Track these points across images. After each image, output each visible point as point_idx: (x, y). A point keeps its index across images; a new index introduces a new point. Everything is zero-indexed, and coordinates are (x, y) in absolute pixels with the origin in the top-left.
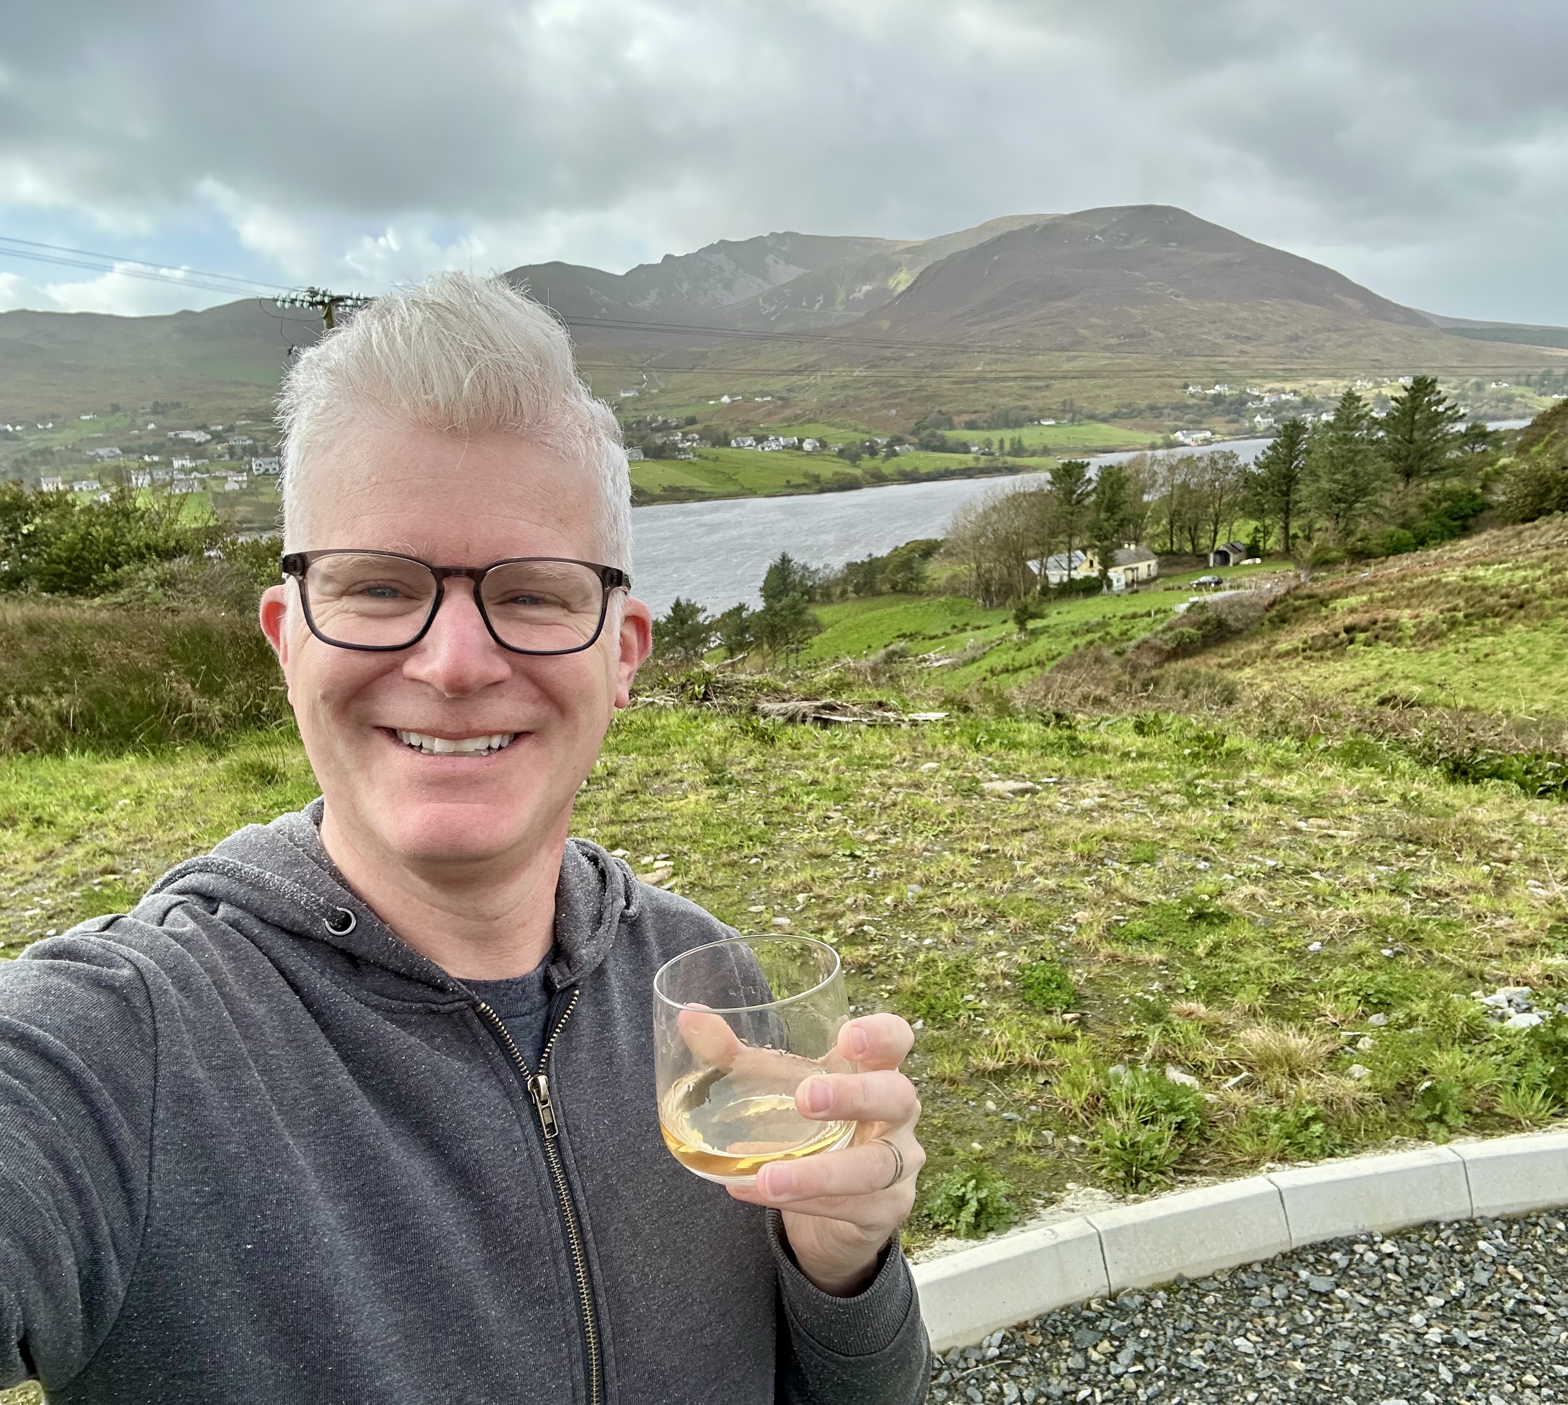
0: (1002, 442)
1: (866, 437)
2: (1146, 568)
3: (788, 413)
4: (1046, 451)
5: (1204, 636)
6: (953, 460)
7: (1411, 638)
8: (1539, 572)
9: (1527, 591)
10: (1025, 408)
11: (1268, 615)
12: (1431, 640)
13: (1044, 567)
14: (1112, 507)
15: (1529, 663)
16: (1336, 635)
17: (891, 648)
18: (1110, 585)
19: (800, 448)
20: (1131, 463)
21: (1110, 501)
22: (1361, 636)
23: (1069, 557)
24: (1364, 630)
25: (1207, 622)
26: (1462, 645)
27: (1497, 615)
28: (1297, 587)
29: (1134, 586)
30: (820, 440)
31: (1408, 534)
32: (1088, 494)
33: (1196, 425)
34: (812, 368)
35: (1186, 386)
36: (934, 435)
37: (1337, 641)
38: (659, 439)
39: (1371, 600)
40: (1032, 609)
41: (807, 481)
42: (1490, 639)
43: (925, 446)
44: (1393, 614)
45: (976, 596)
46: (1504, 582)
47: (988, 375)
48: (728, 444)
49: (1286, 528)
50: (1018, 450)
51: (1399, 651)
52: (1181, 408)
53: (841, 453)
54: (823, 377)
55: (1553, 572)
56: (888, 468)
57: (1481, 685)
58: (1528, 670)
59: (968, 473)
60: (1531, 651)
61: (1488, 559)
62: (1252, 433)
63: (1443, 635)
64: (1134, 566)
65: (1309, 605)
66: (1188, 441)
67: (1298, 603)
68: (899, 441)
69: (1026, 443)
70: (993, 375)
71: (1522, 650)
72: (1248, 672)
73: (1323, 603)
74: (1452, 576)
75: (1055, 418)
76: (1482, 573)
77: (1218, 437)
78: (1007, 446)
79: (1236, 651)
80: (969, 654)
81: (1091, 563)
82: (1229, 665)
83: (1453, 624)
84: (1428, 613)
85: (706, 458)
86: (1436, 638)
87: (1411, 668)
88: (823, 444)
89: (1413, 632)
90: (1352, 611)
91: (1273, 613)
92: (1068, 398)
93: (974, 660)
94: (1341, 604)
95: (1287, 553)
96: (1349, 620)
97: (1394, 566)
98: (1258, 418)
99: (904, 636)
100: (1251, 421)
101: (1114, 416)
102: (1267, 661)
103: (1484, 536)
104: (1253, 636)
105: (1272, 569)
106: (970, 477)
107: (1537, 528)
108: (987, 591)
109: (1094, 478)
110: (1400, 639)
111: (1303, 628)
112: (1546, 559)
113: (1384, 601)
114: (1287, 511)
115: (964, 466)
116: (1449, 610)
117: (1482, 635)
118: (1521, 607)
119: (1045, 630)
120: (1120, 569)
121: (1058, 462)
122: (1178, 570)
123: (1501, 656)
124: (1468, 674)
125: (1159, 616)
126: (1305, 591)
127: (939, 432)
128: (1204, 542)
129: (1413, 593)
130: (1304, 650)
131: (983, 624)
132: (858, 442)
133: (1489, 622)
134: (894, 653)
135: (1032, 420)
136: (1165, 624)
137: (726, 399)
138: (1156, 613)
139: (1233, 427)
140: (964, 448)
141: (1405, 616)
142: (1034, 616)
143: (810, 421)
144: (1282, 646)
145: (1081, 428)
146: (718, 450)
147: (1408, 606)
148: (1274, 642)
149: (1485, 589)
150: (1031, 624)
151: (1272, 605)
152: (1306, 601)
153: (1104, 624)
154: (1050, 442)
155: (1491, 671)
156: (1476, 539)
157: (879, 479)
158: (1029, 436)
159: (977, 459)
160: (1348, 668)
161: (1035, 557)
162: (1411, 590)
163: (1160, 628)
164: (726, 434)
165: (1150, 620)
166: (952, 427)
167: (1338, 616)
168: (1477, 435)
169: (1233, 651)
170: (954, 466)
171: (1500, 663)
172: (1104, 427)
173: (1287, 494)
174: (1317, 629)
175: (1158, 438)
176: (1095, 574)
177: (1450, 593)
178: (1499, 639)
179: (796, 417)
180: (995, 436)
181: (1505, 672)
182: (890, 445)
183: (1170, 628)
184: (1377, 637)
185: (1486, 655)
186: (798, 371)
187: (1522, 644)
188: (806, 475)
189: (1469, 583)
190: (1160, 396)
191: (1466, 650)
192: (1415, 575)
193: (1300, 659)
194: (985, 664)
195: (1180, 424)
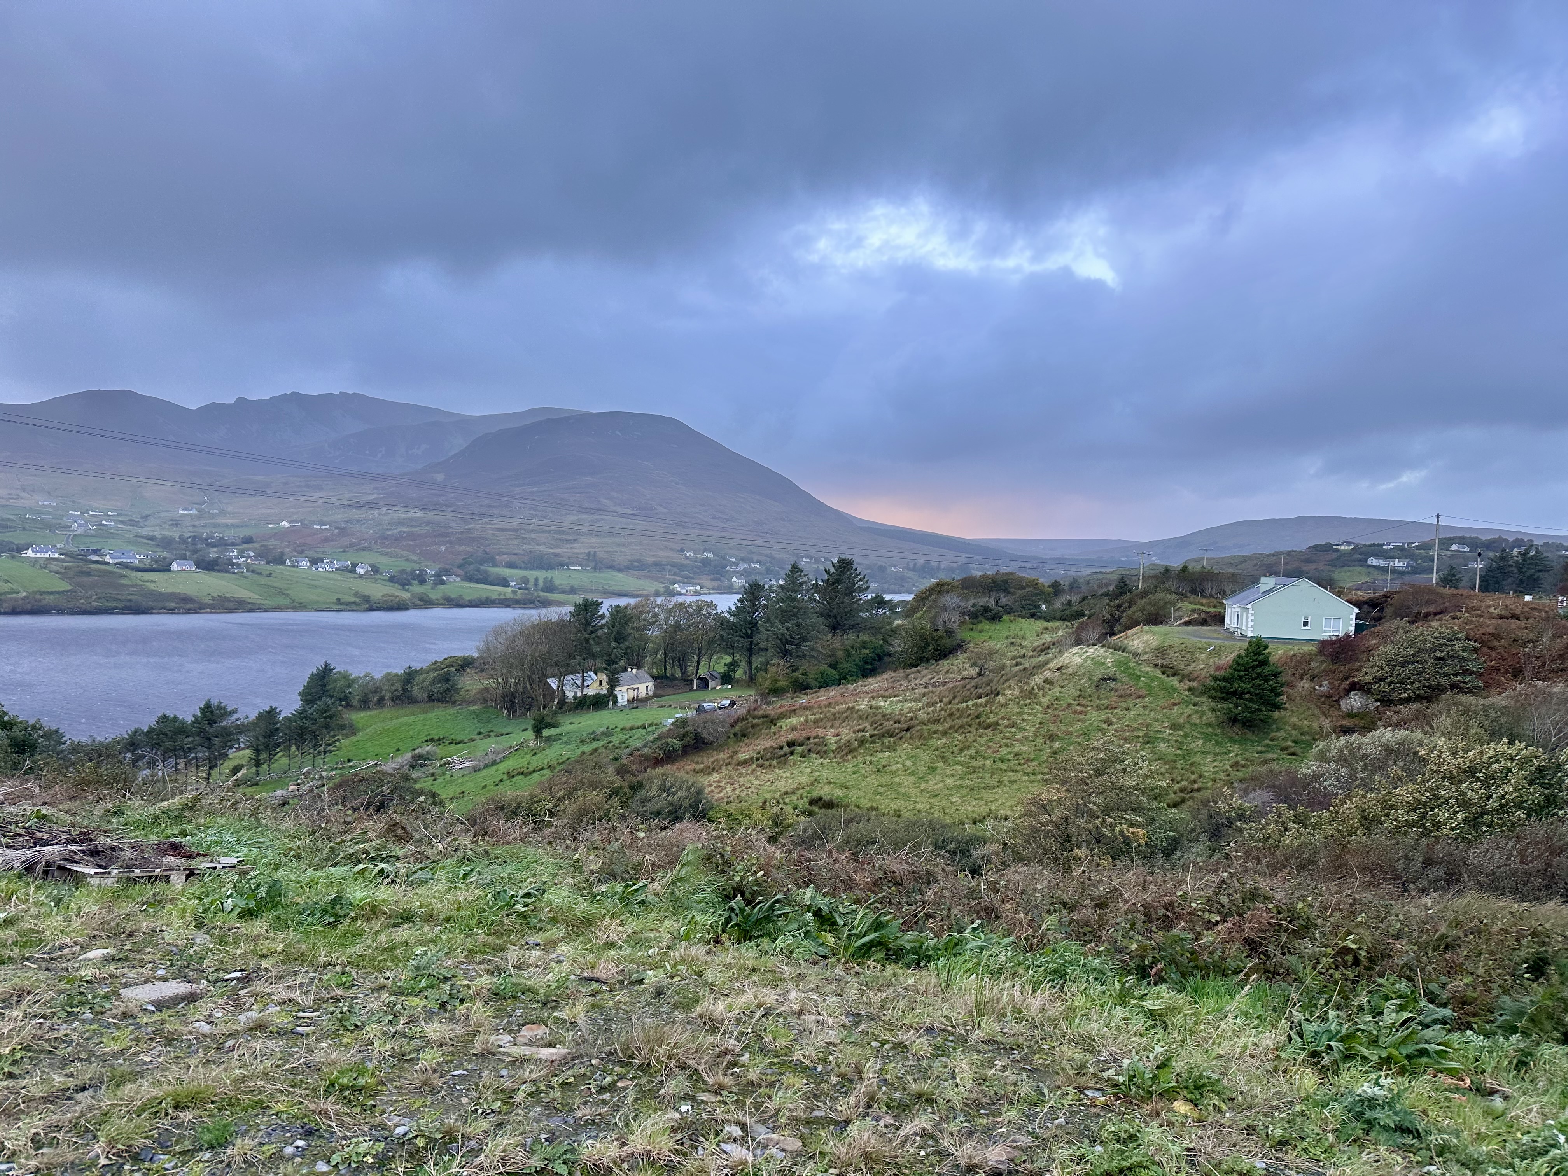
0: (537, 580)
1: (417, 566)
2: (646, 687)
3: (346, 541)
4: (572, 591)
5: (684, 747)
6: (494, 591)
7: (833, 752)
8: (920, 705)
9: (912, 719)
10: (556, 555)
11: (733, 731)
12: (847, 754)
13: (561, 684)
14: (619, 638)
15: (913, 773)
16: (781, 748)
17: (417, 752)
18: (615, 702)
19: (353, 570)
20: (636, 606)
21: (618, 633)
22: (799, 749)
23: (583, 676)
24: (801, 745)
25: (686, 734)
26: (868, 758)
27: (891, 736)
28: (755, 709)
29: (636, 703)
30: (372, 566)
31: (834, 672)
32: (602, 627)
33: (688, 580)
34: (372, 505)
35: (682, 550)
36: (478, 570)
37: (781, 753)
38: (213, 553)
39: (806, 721)
40: (548, 720)
41: (357, 600)
42: (887, 754)
43: (469, 578)
44: (821, 732)
45: (501, 708)
46: (897, 711)
47: (526, 527)
48: (283, 563)
49: (750, 663)
50: (550, 588)
51: (825, 762)
52: (678, 567)
53: (392, 579)
54: (379, 514)
55: (929, 705)
56: (435, 594)
57: (881, 790)
58: (912, 779)
59: (505, 603)
60: (914, 764)
61: (887, 694)
62: (730, 590)
63: (855, 750)
64: (635, 686)
65: (763, 723)
66: (684, 591)
67: (755, 721)
68: (447, 572)
69: (557, 582)
70: (531, 527)
71: (909, 763)
72: (716, 776)
73: (773, 722)
74: (863, 705)
75: (580, 565)
76: (882, 703)
77: (706, 590)
78: (541, 583)
79: (707, 759)
80: (491, 757)
81: (601, 682)
82: (702, 771)
83: (862, 742)
84: (847, 734)
85: (260, 574)
86: (851, 752)
87: (834, 776)
88: (376, 570)
89: (834, 747)
90: (794, 729)
91: (737, 728)
92: (592, 550)
93: (494, 763)
94: (786, 723)
95: (751, 681)
96: (790, 737)
97: (824, 696)
98: (734, 579)
99: (432, 740)
100: (730, 580)
101: (627, 568)
102: (730, 768)
103: (886, 676)
104: (720, 748)
105: (739, 693)
106: (508, 606)
107: (919, 672)
108: (512, 703)
109: (607, 614)
110: (825, 752)
111: (758, 741)
112: (924, 695)
113: (815, 722)
114: (750, 651)
115: (502, 597)
116: (859, 731)
117: (882, 751)
118: (908, 730)
119: (558, 738)
120: (624, 689)
121: (579, 599)
122: (670, 691)
123: (894, 768)
124: (873, 780)
125: (650, 729)
126: (761, 713)
127: (482, 568)
128: (691, 669)
129: (835, 717)
130: (757, 759)
131: (505, 731)
132: (409, 570)
133: (886, 741)
134: (420, 757)
135: (562, 565)
136: (655, 735)
137: (285, 524)
138: (649, 726)
139: (716, 584)
140: (504, 582)
141: (829, 734)
142: (549, 725)
143: (364, 549)
144: (742, 756)
145: (602, 575)
146: (273, 568)
147: (832, 727)
148: (736, 752)
149: (884, 716)
150: (546, 733)
151: (736, 722)
152: (760, 721)
153: (608, 734)
154: (575, 583)
155: (886, 779)
156: (879, 678)
157: (426, 603)
158: (559, 577)
159: (514, 592)
160: (788, 774)
161: (554, 676)
162: (834, 714)
163: (651, 738)
164: (282, 554)
165: (644, 732)
166: (495, 565)
167: (782, 733)
168: (879, 602)
169: (705, 759)
170: (494, 596)
171: (894, 773)
172: (619, 575)
173: (750, 636)
174: (769, 743)
175: (661, 587)
176: (605, 692)
177: (860, 717)
178: (893, 754)
179: (352, 545)
180: (531, 574)
181: (896, 780)
182: (438, 575)
183: (659, 738)
184: (809, 750)
185: (884, 767)
186: (357, 506)
187: (909, 759)
188: (356, 595)
189: (872, 711)
190: (664, 555)
191: (871, 762)
192: (837, 703)
193: (754, 766)
194: (504, 767)
195: (678, 578)
